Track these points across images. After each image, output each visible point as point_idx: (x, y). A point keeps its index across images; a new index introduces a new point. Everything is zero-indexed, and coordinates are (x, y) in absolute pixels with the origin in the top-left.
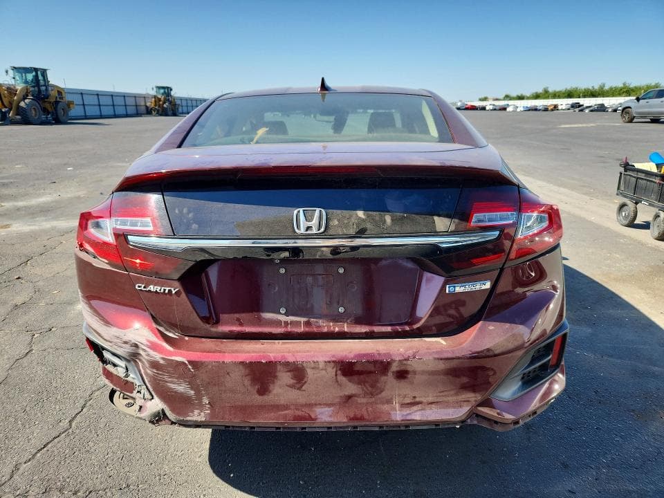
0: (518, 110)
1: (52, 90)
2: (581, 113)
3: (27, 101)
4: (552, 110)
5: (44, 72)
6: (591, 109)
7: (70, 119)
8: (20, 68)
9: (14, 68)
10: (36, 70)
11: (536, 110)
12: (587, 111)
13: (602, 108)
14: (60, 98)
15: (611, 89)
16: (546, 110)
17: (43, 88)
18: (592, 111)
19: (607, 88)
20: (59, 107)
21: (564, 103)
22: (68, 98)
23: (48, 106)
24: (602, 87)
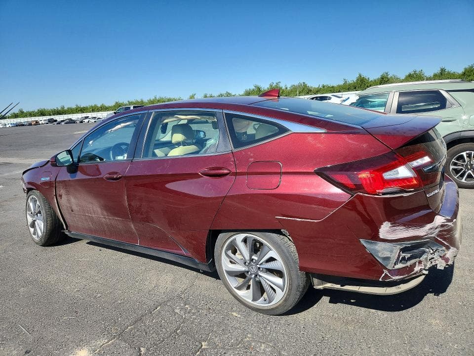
0: (8, 126)
2: (59, 125)
4: (35, 125)
6: (65, 122)
11: (23, 125)
12: (63, 123)
13: (71, 122)
15: (68, 108)
16: (30, 125)
18: (66, 123)
19: (66, 108)
21: (42, 119)
24: (63, 108)
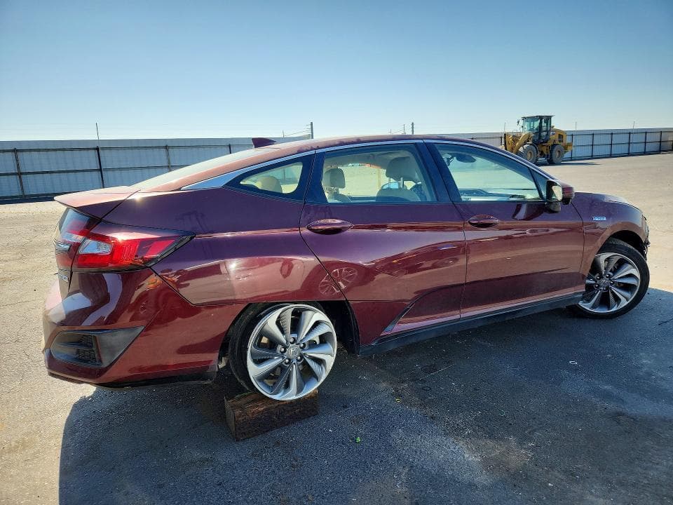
1: (553, 134)
3: (525, 146)
5: (548, 119)
7: (563, 161)
8: (528, 117)
9: (524, 118)
10: (541, 118)
14: (560, 141)
17: (545, 133)
20: (555, 149)
22: (567, 140)
23: (544, 149)
